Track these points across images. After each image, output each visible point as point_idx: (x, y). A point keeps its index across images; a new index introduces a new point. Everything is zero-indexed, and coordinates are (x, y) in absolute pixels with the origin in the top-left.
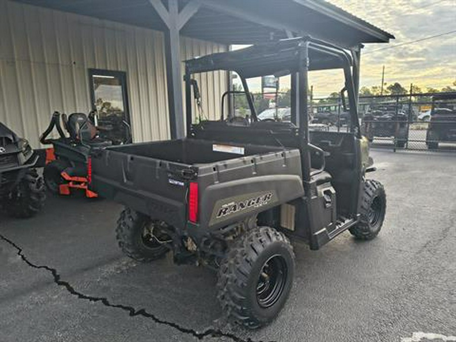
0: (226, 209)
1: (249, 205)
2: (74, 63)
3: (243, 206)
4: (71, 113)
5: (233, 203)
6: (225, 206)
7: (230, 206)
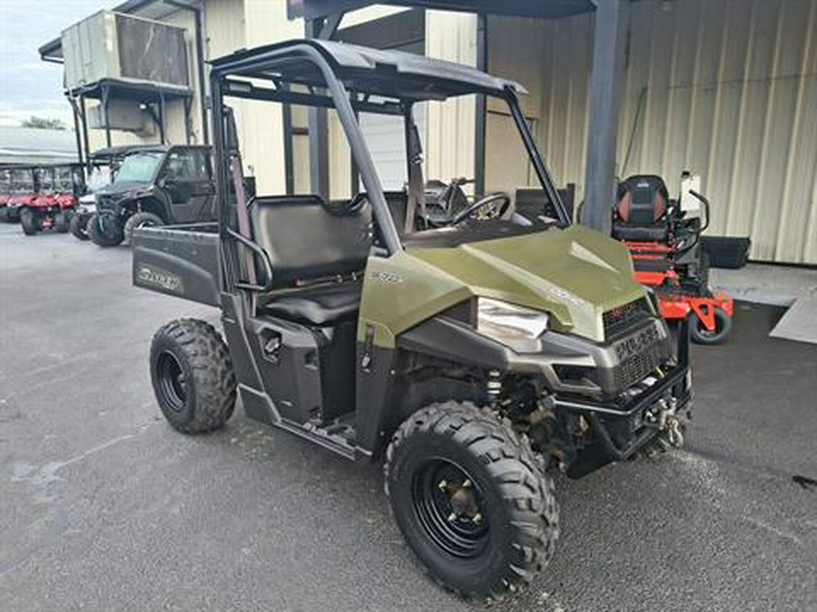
0: (144, 273)
1: (159, 279)
3: (155, 278)
4: (628, 176)
5: (149, 271)
7: (147, 273)
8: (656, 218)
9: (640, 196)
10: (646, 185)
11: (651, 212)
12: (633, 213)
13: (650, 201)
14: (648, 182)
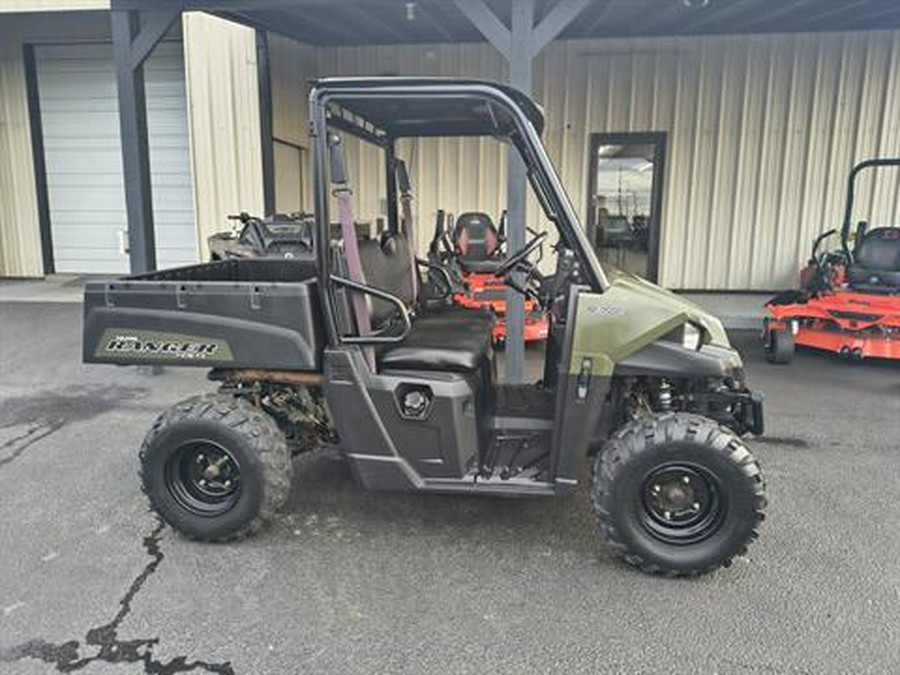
0: (122, 343)
1: (165, 348)
2: (569, 127)
3: (152, 347)
4: (461, 213)
5: (135, 339)
6: (122, 338)
7: (129, 342)
8: (489, 251)
9: (476, 233)
10: (477, 222)
11: (484, 247)
12: (470, 247)
13: (482, 236)
14: (479, 219)
